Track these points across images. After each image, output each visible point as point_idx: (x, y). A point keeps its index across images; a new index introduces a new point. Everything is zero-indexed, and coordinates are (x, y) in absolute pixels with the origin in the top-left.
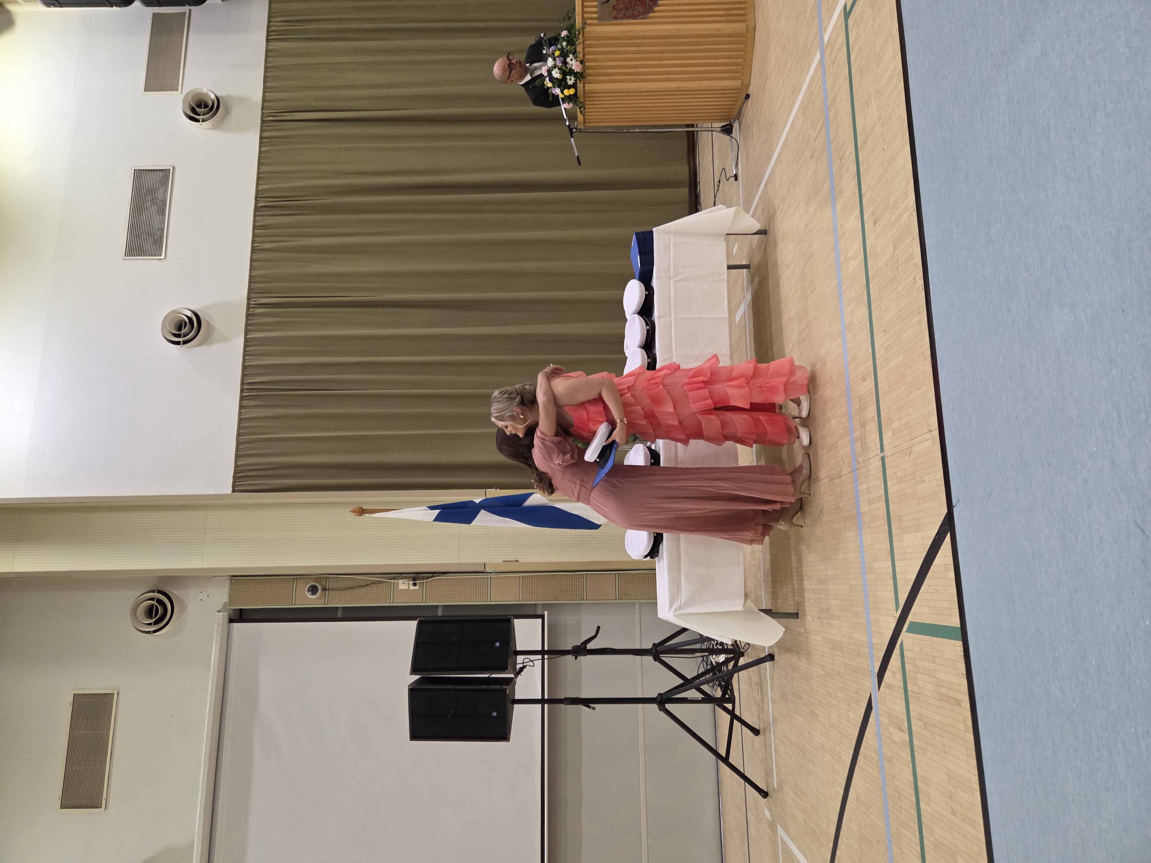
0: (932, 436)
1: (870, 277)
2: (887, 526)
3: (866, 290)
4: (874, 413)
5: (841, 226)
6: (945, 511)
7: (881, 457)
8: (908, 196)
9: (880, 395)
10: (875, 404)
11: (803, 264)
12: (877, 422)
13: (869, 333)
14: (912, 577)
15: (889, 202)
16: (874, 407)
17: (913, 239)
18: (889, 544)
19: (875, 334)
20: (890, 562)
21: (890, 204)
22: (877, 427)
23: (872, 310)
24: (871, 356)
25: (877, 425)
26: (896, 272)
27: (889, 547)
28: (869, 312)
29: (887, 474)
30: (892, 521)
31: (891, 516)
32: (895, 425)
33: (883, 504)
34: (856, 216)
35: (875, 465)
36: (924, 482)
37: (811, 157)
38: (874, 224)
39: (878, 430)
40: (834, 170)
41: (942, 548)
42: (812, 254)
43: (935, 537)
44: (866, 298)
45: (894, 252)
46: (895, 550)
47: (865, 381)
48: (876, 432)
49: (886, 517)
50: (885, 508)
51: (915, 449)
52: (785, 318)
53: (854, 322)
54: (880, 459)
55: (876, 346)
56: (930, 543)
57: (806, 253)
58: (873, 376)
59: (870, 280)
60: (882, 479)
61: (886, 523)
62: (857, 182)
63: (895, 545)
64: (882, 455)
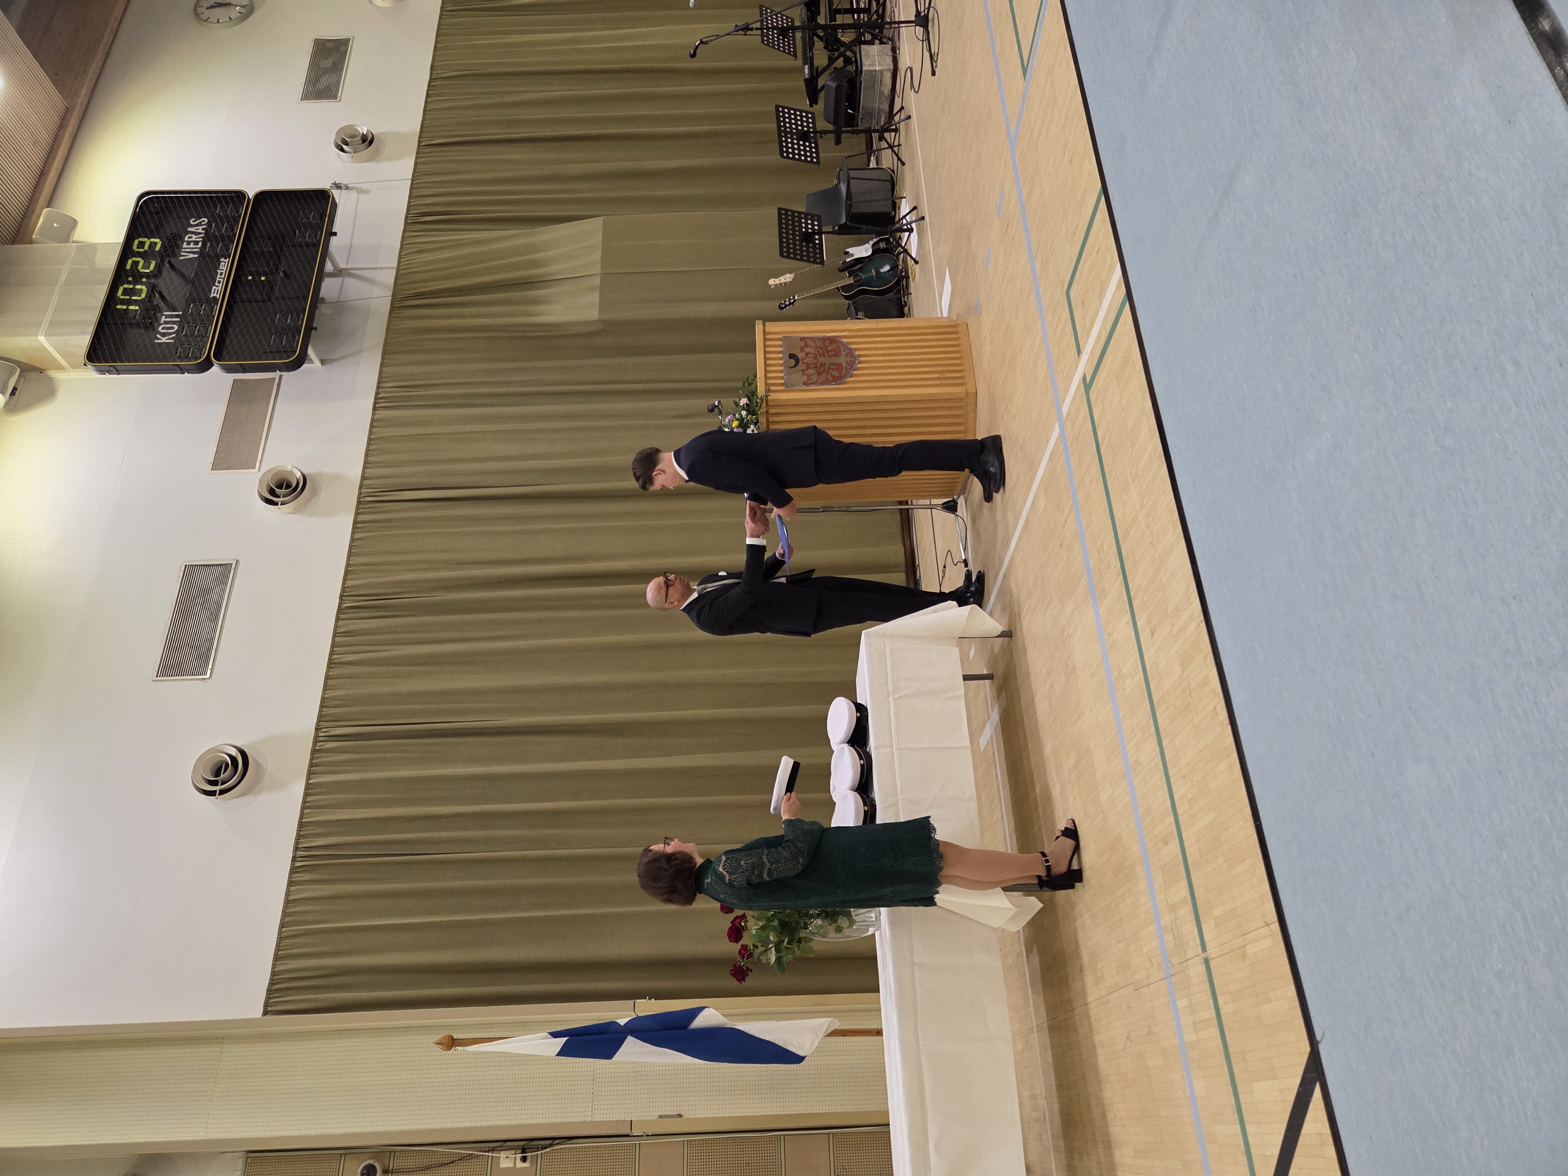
0: (1271, 931)
1: (1155, 703)
2: (1226, 1067)
3: (1152, 721)
4: (1186, 892)
5: (1109, 634)
6: (1308, 1049)
7: (1204, 959)
8: (1190, 604)
9: (1191, 867)
10: (1186, 879)
11: (1064, 679)
12: (1191, 905)
13: (1164, 778)
14: (1276, 1151)
15: (1167, 608)
16: (1184, 883)
17: (1206, 658)
18: (1232, 1096)
19: (1172, 780)
20: (1238, 1126)
21: (1170, 611)
22: (1193, 912)
23: (1164, 746)
24: (1170, 810)
25: (1192, 909)
26: (1189, 699)
27: (1233, 1101)
28: (1160, 750)
29: (1216, 985)
30: (1233, 1060)
31: (1231, 1051)
32: (1217, 912)
33: (1215, 1031)
34: (1127, 623)
35: (1197, 969)
36: (1270, 1001)
37: (1061, 546)
38: (1152, 635)
39: (1193, 917)
40: (1091, 565)
41: (1311, 1106)
42: (1074, 666)
43: (1299, 1090)
44: (1153, 729)
45: (1183, 671)
46: (1243, 1106)
47: (1166, 844)
48: (1192, 920)
49: (1222, 1052)
50: (1219, 1038)
51: (1251, 949)
52: (1048, 749)
53: (1141, 760)
54: (1203, 962)
55: (1176, 797)
56: (1292, 1097)
57: (1067, 664)
58: (1177, 839)
59: (1156, 707)
60: (1209, 992)
61: (1225, 1062)
62: (1123, 580)
63: (1241, 1096)
64: (1204, 955)
